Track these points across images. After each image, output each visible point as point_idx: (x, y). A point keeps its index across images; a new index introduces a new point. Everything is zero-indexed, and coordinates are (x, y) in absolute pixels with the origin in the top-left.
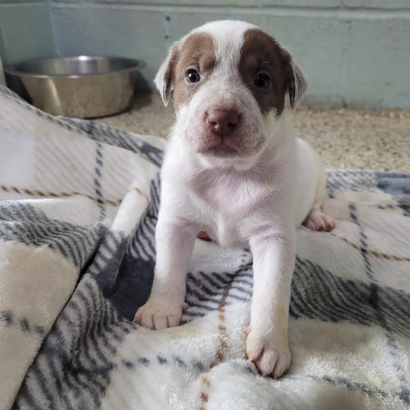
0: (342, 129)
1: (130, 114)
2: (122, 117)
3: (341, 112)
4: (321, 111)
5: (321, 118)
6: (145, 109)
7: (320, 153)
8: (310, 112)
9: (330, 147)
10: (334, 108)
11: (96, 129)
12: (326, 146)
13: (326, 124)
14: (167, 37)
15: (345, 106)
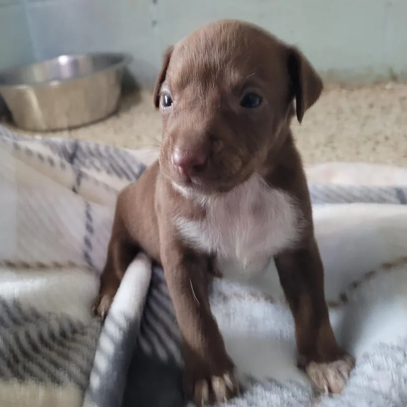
0: (396, 110)
1: (118, 117)
2: (110, 122)
3: (388, 86)
4: (360, 87)
5: (362, 98)
6: (135, 110)
7: (374, 149)
8: (344, 91)
9: (387, 138)
10: (378, 82)
11: (81, 150)
12: (381, 138)
13: (371, 106)
14: (154, 23)
15: (394, 78)
